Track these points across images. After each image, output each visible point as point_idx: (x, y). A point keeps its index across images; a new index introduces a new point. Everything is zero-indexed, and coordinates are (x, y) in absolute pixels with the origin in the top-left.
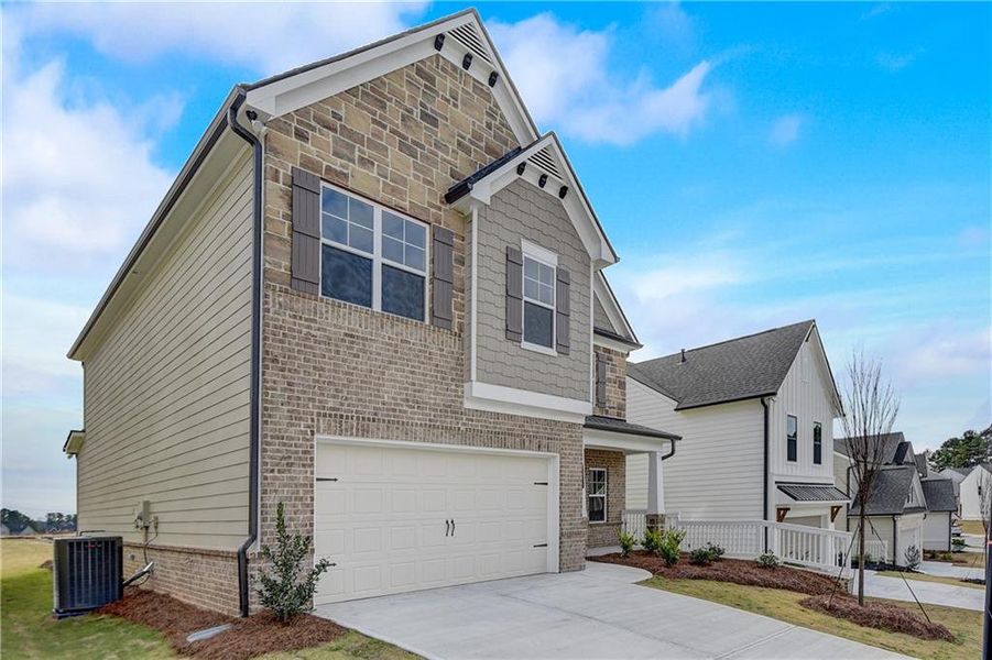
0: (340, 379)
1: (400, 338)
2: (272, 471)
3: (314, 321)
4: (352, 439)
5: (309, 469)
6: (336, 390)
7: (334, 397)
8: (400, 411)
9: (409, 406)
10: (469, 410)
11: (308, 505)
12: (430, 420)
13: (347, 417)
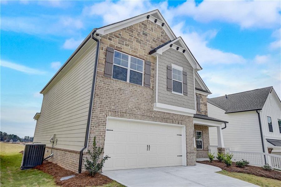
0: (116, 101)
1: (134, 90)
2: (94, 127)
3: (110, 85)
4: (118, 118)
5: (104, 127)
6: (115, 104)
7: (114, 106)
8: (133, 110)
9: (137, 109)
10: (155, 111)
11: (103, 138)
12: (143, 114)
13: (117, 112)
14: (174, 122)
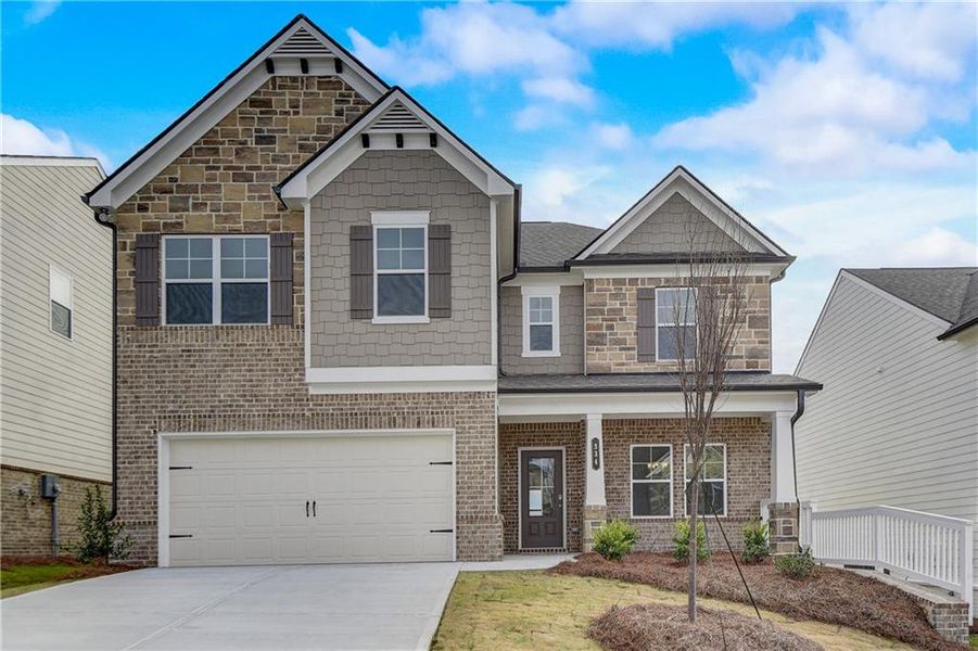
0: (179, 387)
1: (235, 343)
3: (157, 346)
4: (188, 434)
5: (152, 459)
6: (176, 397)
7: (173, 402)
8: (237, 406)
9: (248, 400)
10: (317, 395)
11: (152, 488)
12: (270, 411)
13: (185, 417)
14: (399, 420)
